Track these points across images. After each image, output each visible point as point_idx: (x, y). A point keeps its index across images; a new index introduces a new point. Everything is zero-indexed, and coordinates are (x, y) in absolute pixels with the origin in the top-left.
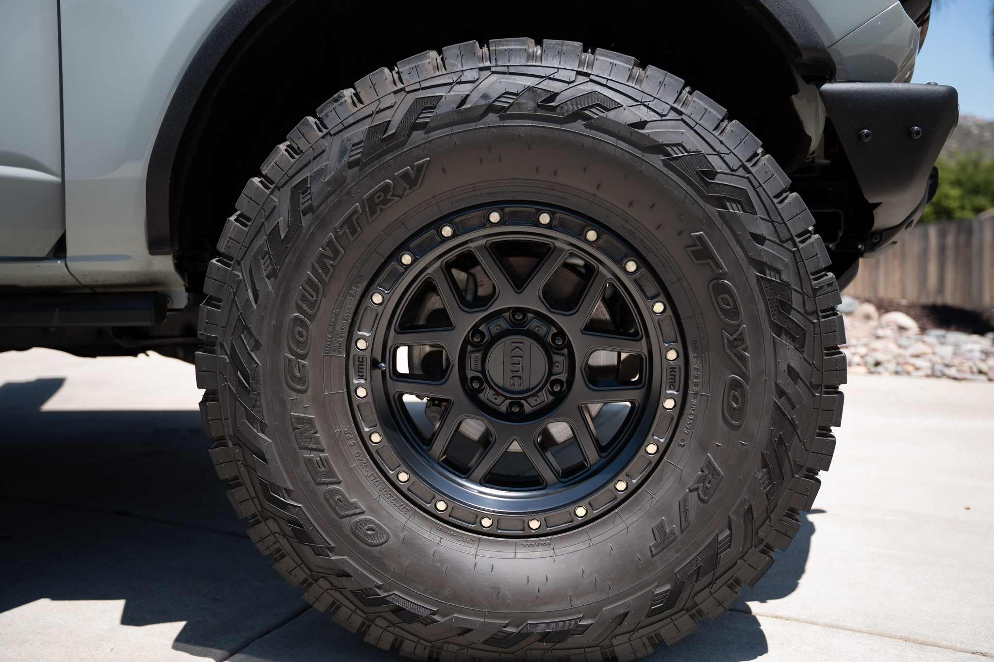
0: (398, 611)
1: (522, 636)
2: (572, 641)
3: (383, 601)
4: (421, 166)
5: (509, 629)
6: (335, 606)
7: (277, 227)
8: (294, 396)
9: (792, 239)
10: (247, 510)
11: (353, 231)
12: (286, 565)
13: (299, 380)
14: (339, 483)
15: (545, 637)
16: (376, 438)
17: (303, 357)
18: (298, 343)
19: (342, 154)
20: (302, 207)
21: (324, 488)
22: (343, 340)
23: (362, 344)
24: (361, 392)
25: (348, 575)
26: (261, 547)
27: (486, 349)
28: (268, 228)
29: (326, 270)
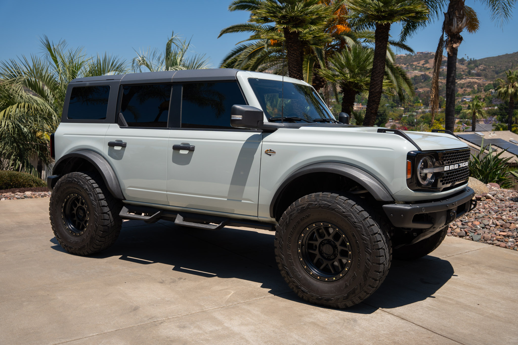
0: (302, 290)
1: (321, 299)
2: (330, 302)
3: (300, 288)
4: (309, 215)
5: (319, 297)
6: (293, 288)
7: (287, 222)
8: (288, 250)
9: (370, 235)
10: (280, 268)
11: (299, 224)
12: (286, 279)
13: (289, 247)
14: (294, 266)
15: (325, 300)
16: (301, 259)
17: (290, 244)
18: (289, 241)
19: (297, 211)
20: (291, 219)
21: (292, 267)
22: (297, 241)
23: (300, 243)
24: (299, 251)
25: (295, 283)
26: (282, 275)
27: (323, 245)
28: (286, 221)
29: (294, 229)
